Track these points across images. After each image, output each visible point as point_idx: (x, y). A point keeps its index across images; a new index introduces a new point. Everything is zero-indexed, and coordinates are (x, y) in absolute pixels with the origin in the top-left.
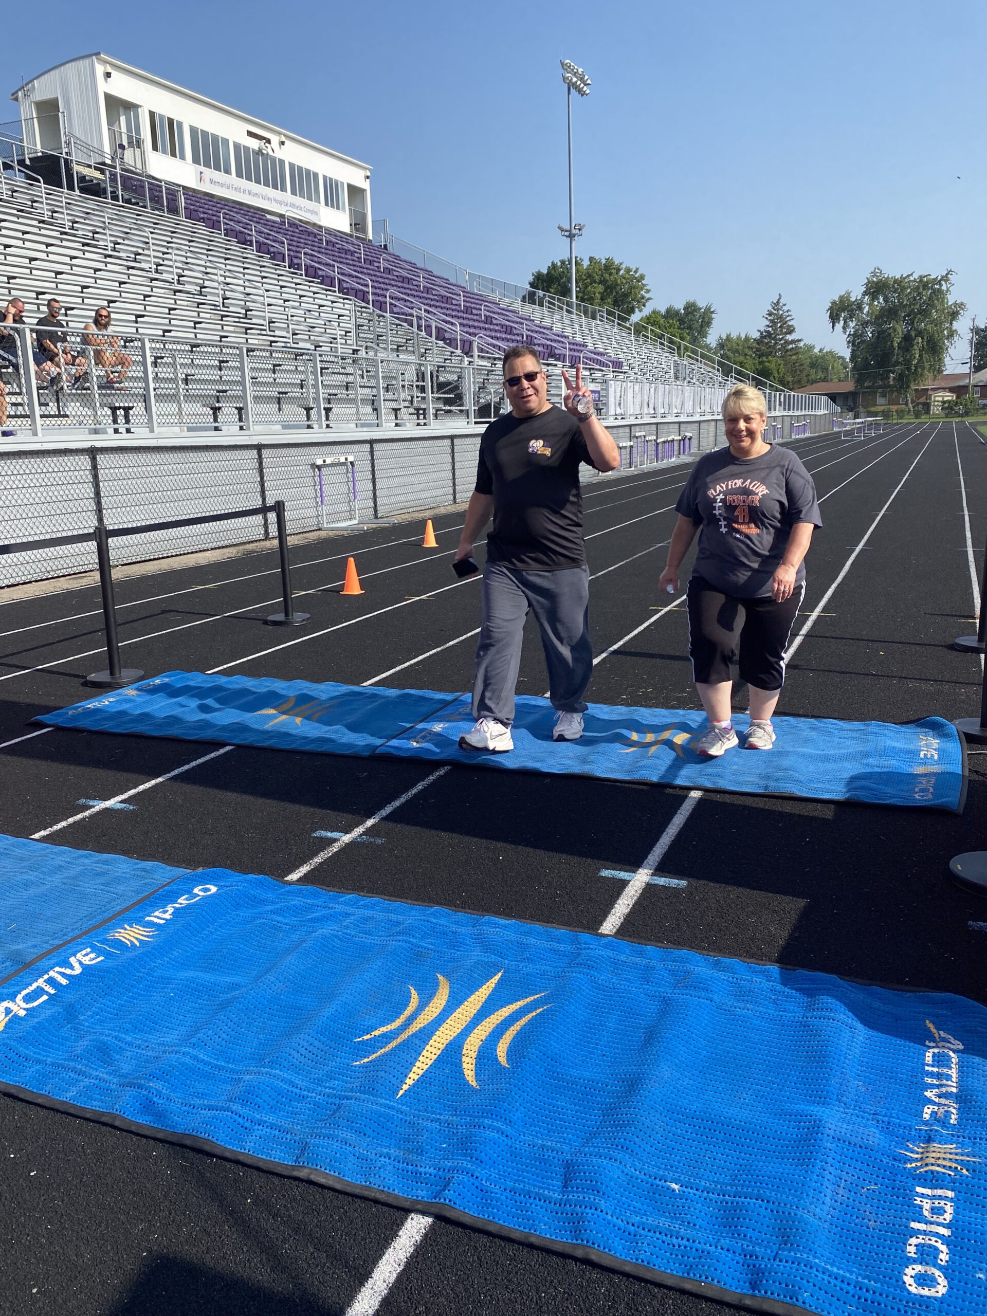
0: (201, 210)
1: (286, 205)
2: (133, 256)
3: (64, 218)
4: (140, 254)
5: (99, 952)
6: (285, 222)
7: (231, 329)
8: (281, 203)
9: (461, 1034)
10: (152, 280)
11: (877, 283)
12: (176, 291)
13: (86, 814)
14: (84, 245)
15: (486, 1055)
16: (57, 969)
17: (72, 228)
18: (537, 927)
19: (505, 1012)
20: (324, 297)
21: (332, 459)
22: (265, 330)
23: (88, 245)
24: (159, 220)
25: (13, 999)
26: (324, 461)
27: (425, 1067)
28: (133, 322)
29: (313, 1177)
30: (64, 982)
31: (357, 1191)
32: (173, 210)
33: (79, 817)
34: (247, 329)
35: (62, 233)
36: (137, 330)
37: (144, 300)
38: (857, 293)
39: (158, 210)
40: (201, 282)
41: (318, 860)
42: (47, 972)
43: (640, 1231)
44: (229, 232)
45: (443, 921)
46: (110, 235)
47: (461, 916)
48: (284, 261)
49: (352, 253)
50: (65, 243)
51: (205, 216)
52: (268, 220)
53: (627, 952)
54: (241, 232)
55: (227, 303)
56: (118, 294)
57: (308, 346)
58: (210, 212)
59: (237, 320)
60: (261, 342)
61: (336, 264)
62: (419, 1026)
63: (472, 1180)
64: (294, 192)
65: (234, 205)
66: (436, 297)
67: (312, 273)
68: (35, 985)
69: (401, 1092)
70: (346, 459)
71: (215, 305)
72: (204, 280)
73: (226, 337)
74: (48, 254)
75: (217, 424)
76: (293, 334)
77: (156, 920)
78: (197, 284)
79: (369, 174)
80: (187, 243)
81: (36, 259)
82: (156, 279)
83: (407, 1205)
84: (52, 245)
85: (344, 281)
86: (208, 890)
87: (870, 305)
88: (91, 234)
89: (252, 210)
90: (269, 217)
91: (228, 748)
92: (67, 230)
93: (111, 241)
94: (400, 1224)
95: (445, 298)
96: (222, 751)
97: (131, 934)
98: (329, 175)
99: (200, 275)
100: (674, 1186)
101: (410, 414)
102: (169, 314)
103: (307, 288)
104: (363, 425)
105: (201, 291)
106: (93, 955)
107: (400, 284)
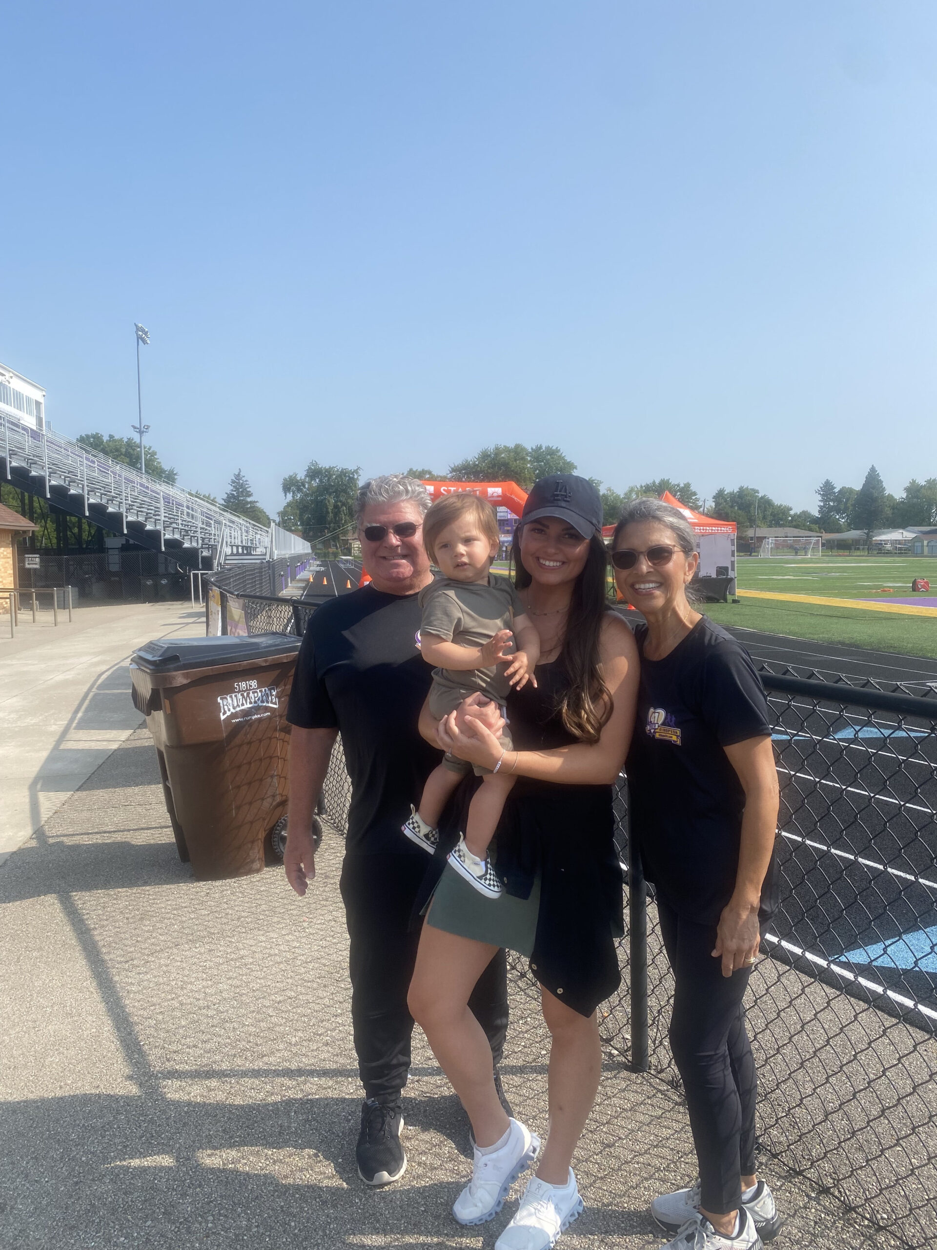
11: (315, 470)
38: (301, 475)
64: (14, 407)
79: (44, 393)
87: (309, 483)
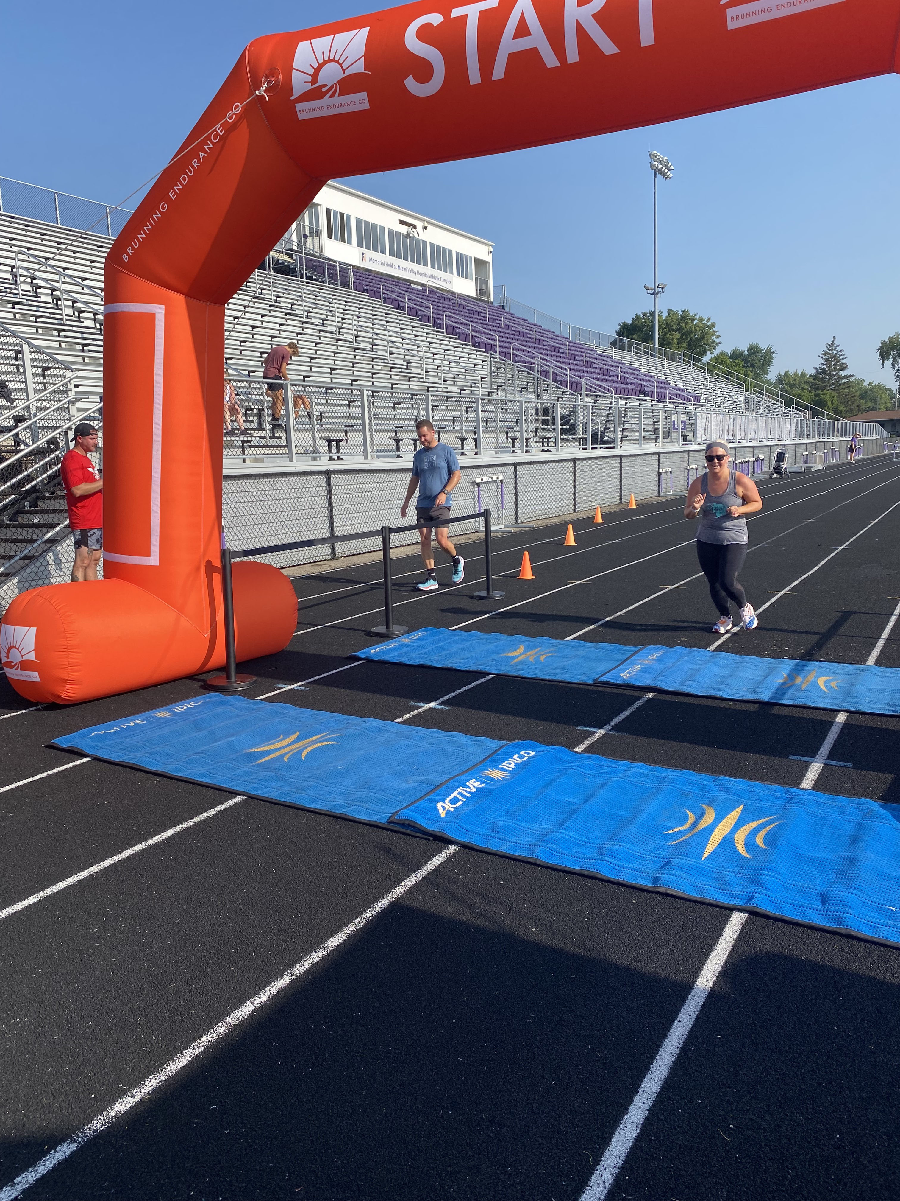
0: (364, 283)
1: (427, 276)
2: (321, 321)
3: (270, 294)
4: (326, 320)
5: (482, 782)
6: (426, 290)
7: (397, 377)
8: (423, 275)
9: (729, 833)
10: (338, 340)
12: (355, 349)
13: (420, 710)
14: (287, 314)
15: (749, 844)
16: (461, 788)
17: (276, 301)
18: (757, 783)
19: (754, 824)
20: (461, 350)
21: (488, 478)
22: (423, 378)
23: (290, 314)
24: (334, 292)
25: (444, 802)
26: (482, 480)
27: (714, 847)
28: (328, 373)
29: (669, 892)
30: (468, 795)
31: (698, 899)
32: (346, 284)
33: (416, 712)
34: (410, 377)
35: (271, 306)
36: (331, 380)
37: (334, 356)
39: (333, 284)
40: (371, 340)
41: (589, 742)
42: (456, 789)
43: (877, 925)
44: (387, 300)
45: (691, 777)
46: (305, 306)
47: (702, 776)
48: (429, 322)
49: (479, 313)
50: (272, 313)
51: (368, 287)
52: (413, 289)
53: (823, 797)
54: (396, 300)
55: (393, 357)
56: (314, 352)
57: (454, 389)
58: (371, 284)
59: (400, 370)
60: (420, 388)
61: (471, 324)
62: (703, 827)
63: (766, 897)
64: (433, 266)
65: (387, 278)
66: (547, 347)
67: (452, 331)
68: (452, 796)
69: (703, 858)
70: (497, 478)
71: (384, 359)
72: (373, 339)
73: (397, 384)
74: (262, 322)
75: (399, 453)
76: (445, 381)
77: (506, 768)
78: (370, 343)
79: (491, 249)
80: (357, 309)
81: (257, 327)
82: (341, 340)
83: (731, 906)
84: (266, 315)
85: (475, 336)
86: (529, 754)
88: (290, 306)
89: (401, 282)
90: (414, 286)
91: (491, 676)
92: (273, 303)
93: (305, 311)
94: (729, 916)
95: (553, 349)
96: (488, 678)
97: (495, 774)
98: (460, 251)
99: (370, 335)
100: (891, 908)
101: (536, 442)
102: (353, 367)
103: (447, 343)
104: (502, 452)
105: (372, 348)
106: (479, 783)
107: (516, 337)
